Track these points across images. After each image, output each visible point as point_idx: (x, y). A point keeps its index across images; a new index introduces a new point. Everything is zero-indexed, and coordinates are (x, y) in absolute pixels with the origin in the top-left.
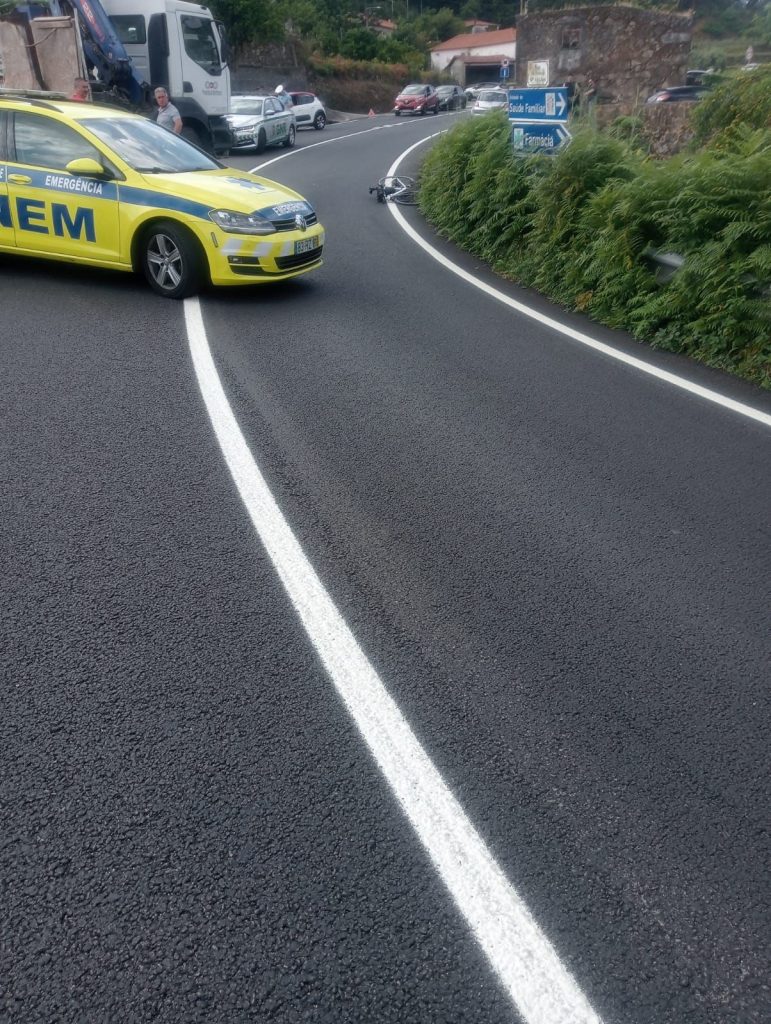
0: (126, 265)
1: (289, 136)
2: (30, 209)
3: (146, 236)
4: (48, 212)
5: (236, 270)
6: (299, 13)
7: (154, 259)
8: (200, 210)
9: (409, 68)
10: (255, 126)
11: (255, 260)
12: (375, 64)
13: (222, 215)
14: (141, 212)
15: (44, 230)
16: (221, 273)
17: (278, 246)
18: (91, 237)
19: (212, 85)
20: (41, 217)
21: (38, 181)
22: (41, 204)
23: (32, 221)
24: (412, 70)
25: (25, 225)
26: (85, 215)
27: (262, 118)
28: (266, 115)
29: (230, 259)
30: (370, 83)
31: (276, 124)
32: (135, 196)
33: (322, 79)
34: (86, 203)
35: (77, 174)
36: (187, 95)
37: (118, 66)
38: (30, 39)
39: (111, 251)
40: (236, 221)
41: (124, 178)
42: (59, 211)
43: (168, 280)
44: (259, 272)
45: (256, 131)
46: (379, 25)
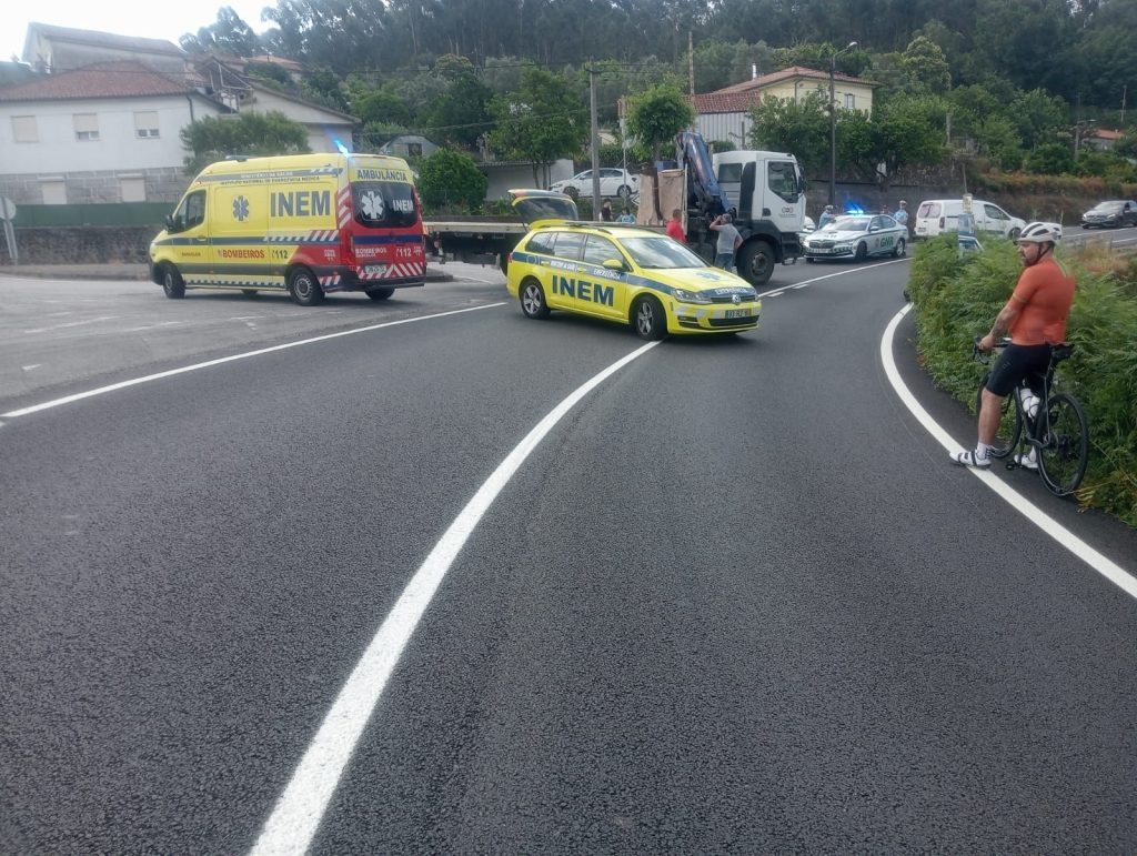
0: (626, 320)
1: (896, 248)
2: (585, 287)
3: (638, 303)
4: (592, 289)
5: (682, 324)
6: (991, 131)
7: (641, 317)
8: (667, 290)
9: (1106, 181)
10: (855, 240)
11: (695, 319)
12: (1065, 178)
13: (679, 292)
14: (636, 290)
15: (588, 299)
16: (673, 326)
17: (712, 312)
18: (611, 304)
19: (788, 210)
20: (588, 291)
21: (591, 273)
22: (589, 285)
23: (584, 294)
24: (1109, 183)
25: (581, 296)
26: (610, 290)
27: (866, 233)
28: (870, 230)
29: (679, 317)
30: (1051, 197)
31: (880, 237)
32: (635, 281)
33: (993, 194)
34: (611, 284)
35: (608, 268)
36: (765, 218)
37: (712, 199)
38: (656, 184)
39: (618, 312)
40: (688, 296)
41: (632, 271)
42: (598, 288)
43: (645, 330)
44: (698, 327)
45: (856, 244)
46: (1096, 137)
